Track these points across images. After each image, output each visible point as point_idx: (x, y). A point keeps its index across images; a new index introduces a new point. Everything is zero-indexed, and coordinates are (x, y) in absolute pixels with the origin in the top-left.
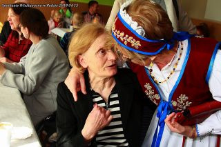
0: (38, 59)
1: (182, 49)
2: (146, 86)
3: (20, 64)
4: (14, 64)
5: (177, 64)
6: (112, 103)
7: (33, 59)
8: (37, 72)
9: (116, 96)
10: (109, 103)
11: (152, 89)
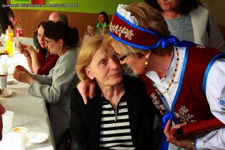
0: (62, 70)
1: (178, 59)
2: (152, 96)
3: (49, 76)
4: (44, 76)
5: (174, 75)
6: (121, 111)
7: (57, 71)
8: (61, 83)
9: (125, 104)
10: (118, 111)
11: (157, 99)
